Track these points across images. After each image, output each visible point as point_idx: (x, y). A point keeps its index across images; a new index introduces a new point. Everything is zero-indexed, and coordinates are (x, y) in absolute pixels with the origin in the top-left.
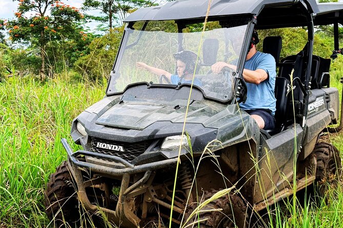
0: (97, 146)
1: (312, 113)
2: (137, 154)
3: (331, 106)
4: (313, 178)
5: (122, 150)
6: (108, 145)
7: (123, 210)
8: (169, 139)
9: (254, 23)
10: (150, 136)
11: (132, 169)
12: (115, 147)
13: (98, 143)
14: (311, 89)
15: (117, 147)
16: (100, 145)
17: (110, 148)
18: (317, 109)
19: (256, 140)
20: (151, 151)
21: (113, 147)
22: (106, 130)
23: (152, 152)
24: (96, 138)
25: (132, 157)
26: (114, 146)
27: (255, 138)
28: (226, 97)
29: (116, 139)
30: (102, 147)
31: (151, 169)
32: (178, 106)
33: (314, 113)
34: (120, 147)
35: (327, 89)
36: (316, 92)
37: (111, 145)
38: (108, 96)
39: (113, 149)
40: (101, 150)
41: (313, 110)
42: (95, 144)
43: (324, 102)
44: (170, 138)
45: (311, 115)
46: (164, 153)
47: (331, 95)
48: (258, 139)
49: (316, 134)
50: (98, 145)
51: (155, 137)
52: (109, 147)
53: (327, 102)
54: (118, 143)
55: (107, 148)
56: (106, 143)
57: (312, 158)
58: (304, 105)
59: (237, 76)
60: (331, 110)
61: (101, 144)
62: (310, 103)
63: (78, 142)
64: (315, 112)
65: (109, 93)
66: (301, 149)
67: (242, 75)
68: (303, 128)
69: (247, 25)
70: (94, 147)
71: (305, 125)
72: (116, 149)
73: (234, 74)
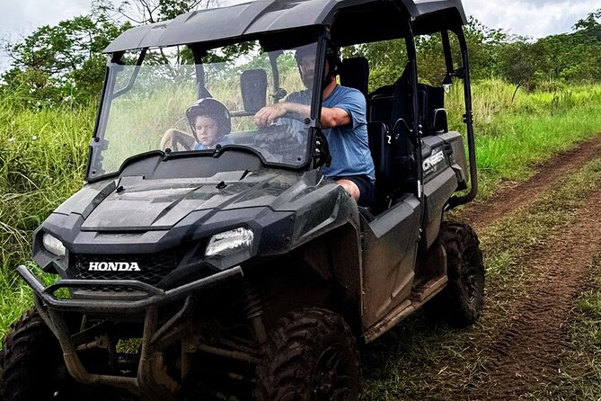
0: (90, 269)
1: (429, 174)
2: (165, 271)
3: (454, 161)
4: (444, 279)
5: (137, 269)
6: (111, 264)
7: (151, 372)
8: (217, 240)
9: (326, 39)
10: (185, 237)
11: (161, 298)
12: (124, 266)
13: (91, 263)
14: (424, 136)
15: (127, 264)
16: (95, 266)
17: (115, 269)
18: (435, 167)
19: (355, 223)
20: (189, 263)
21: (121, 267)
22: (104, 239)
23: (191, 265)
24: (85, 255)
25: (156, 277)
26: (121, 264)
27: (354, 220)
28: (299, 159)
29: (124, 252)
30: (100, 269)
31: (194, 291)
32: (223, 183)
33: (433, 174)
34: (133, 264)
35: (444, 135)
36: (429, 141)
37: (117, 264)
38: (91, 182)
39: (121, 269)
40: (98, 274)
41: (430, 169)
42: (84, 265)
43: (444, 156)
44: (218, 236)
45: (428, 178)
46: (211, 262)
47: (452, 144)
48: (358, 222)
49: (439, 208)
50: (91, 266)
51: (194, 238)
52: (112, 266)
53: (449, 155)
54: (128, 258)
55: (110, 269)
56: (107, 262)
57: (439, 246)
58: (416, 163)
59: (313, 124)
60: (456, 166)
61: (97, 264)
62: (425, 158)
63: (51, 269)
64: (432, 172)
65: (92, 176)
66: (421, 234)
67: (319, 122)
68: (418, 198)
69: (316, 43)
70: (82, 271)
71: (422, 193)
72: (126, 269)
73: (307, 121)
